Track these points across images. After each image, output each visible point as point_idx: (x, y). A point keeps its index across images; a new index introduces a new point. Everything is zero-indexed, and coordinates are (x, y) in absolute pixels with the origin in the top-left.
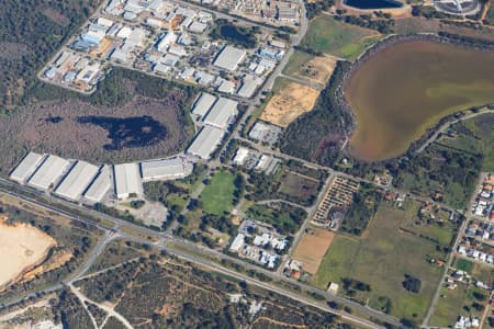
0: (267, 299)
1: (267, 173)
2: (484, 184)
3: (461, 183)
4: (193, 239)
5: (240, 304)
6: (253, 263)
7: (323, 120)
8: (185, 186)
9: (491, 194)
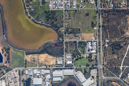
0: (104, 40)
1: (71, 55)
3: (55, 13)
4: (97, 61)
5: (108, 44)
6: (97, 46)
8: (83, 70)
9: (56, 6)
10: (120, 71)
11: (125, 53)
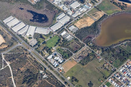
0: (49, 75)
1: (68, 40)
2: (127, 63)
3: (121, 60)
4: (39, 52)
5: (42, 74)
6: (51, 64)
7: (91, 30)
8: (45, 37)
9: (128, 67)
10: (6, 60)
11: (14, 80)
